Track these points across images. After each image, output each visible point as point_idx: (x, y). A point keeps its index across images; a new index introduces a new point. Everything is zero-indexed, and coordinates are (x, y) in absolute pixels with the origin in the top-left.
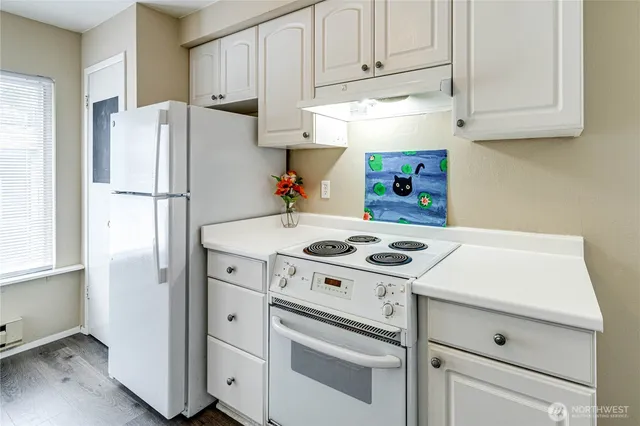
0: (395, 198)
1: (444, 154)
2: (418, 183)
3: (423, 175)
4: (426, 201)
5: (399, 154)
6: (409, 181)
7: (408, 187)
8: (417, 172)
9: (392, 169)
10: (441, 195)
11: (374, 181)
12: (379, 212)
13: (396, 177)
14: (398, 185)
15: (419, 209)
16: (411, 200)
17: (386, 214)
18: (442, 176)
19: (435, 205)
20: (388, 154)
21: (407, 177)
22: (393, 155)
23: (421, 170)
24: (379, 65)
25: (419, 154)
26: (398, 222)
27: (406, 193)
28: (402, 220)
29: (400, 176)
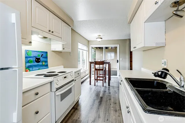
0: (36, 64)
1: (47, 53)
2: (42, 59)
3: (43, 57)
4: (44, 63)
5: (37, 52)
6: (39, 59)
7: (39, 60)
8: (41, 56)
9: (35, 55)
10: (46, 62)
11: (29, 59)
12: (31, 68)
13: (36, 58)
14: (37, 60)
15: (42, 66)
16: (40, 63)
17: (34, 68)
18: (47, 57)
19: (46, 64)
20: (34, 51)
21: (39, 58)
22: (35, 51)
23: (43, 56)
24: (53, 32)
25: (42, 52)
26: (38, 70)
27: (39, 62)
28: (39, 69)
29: (37, 57)
